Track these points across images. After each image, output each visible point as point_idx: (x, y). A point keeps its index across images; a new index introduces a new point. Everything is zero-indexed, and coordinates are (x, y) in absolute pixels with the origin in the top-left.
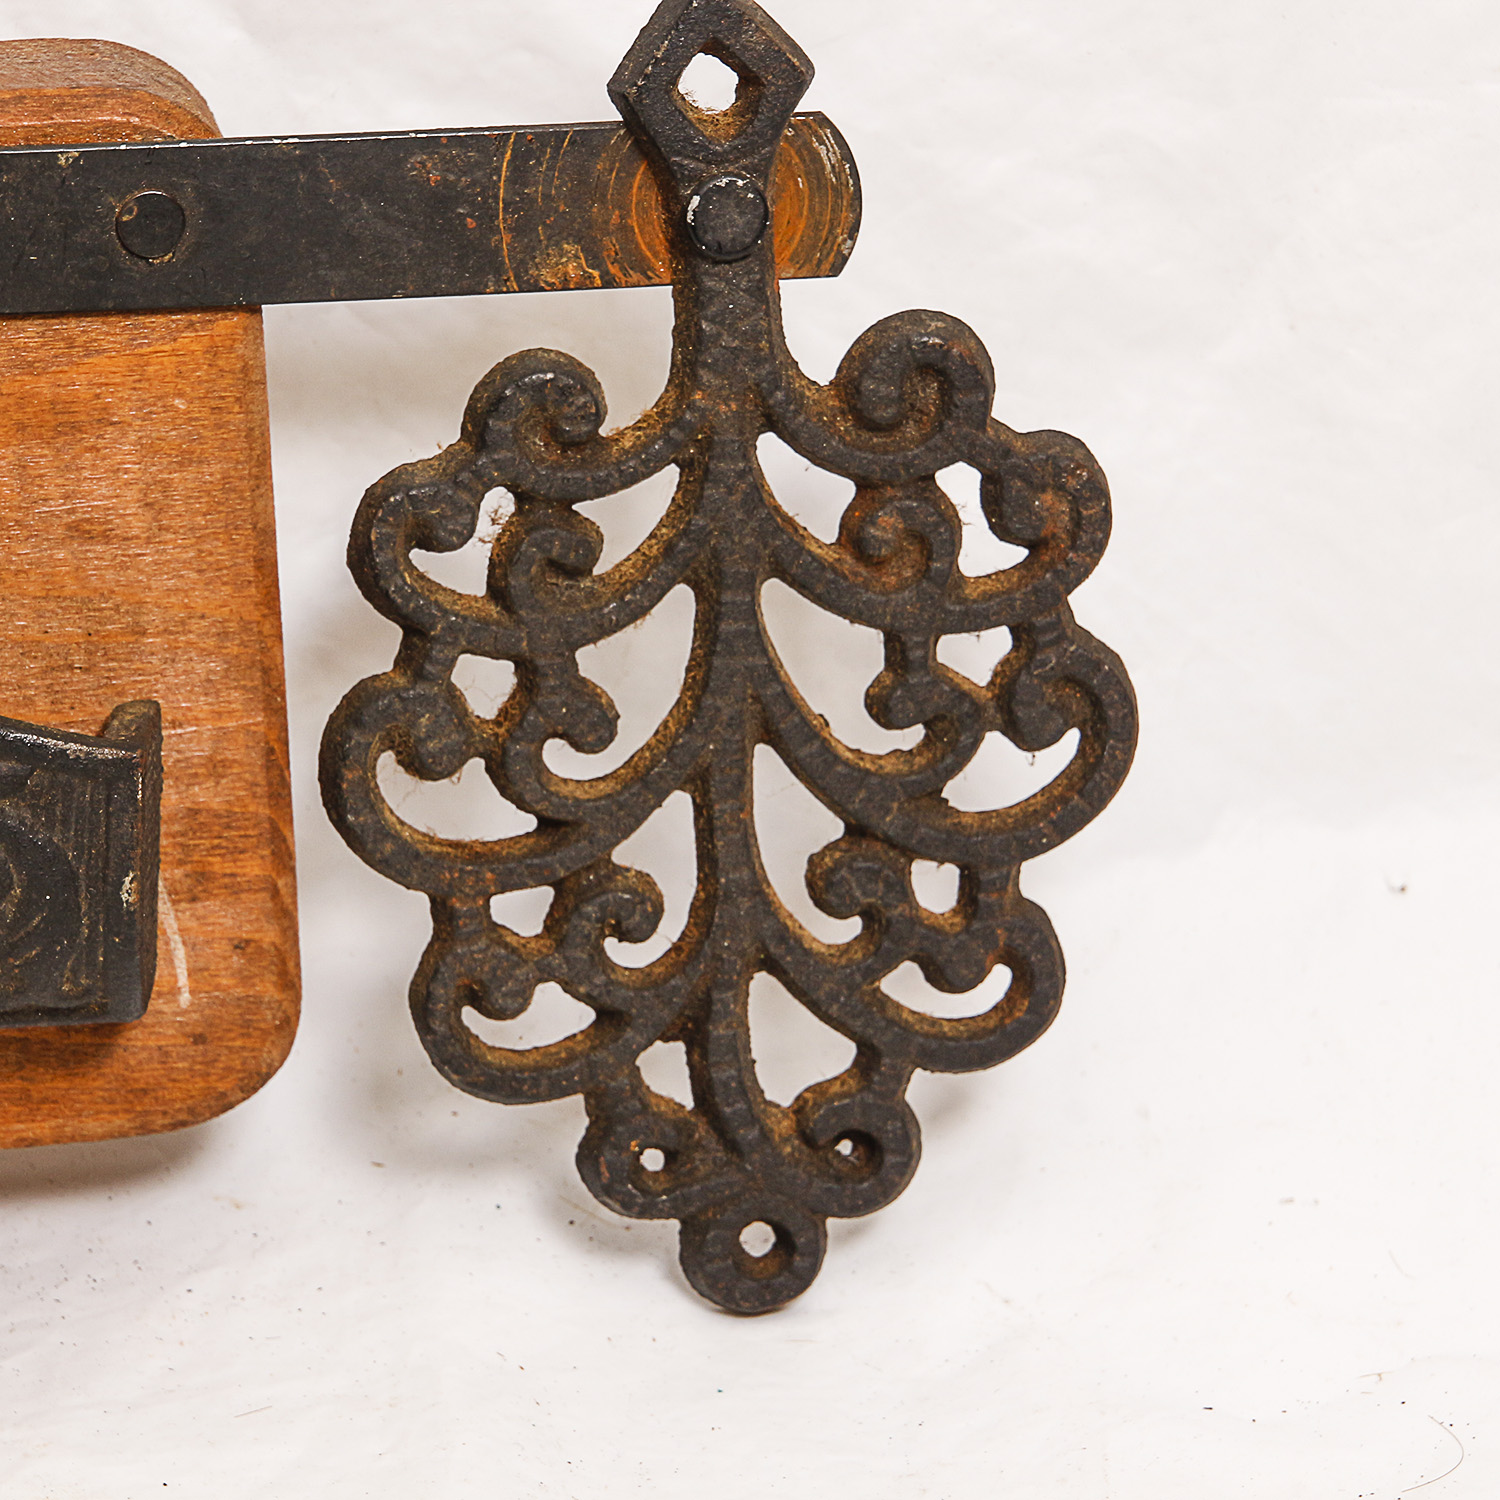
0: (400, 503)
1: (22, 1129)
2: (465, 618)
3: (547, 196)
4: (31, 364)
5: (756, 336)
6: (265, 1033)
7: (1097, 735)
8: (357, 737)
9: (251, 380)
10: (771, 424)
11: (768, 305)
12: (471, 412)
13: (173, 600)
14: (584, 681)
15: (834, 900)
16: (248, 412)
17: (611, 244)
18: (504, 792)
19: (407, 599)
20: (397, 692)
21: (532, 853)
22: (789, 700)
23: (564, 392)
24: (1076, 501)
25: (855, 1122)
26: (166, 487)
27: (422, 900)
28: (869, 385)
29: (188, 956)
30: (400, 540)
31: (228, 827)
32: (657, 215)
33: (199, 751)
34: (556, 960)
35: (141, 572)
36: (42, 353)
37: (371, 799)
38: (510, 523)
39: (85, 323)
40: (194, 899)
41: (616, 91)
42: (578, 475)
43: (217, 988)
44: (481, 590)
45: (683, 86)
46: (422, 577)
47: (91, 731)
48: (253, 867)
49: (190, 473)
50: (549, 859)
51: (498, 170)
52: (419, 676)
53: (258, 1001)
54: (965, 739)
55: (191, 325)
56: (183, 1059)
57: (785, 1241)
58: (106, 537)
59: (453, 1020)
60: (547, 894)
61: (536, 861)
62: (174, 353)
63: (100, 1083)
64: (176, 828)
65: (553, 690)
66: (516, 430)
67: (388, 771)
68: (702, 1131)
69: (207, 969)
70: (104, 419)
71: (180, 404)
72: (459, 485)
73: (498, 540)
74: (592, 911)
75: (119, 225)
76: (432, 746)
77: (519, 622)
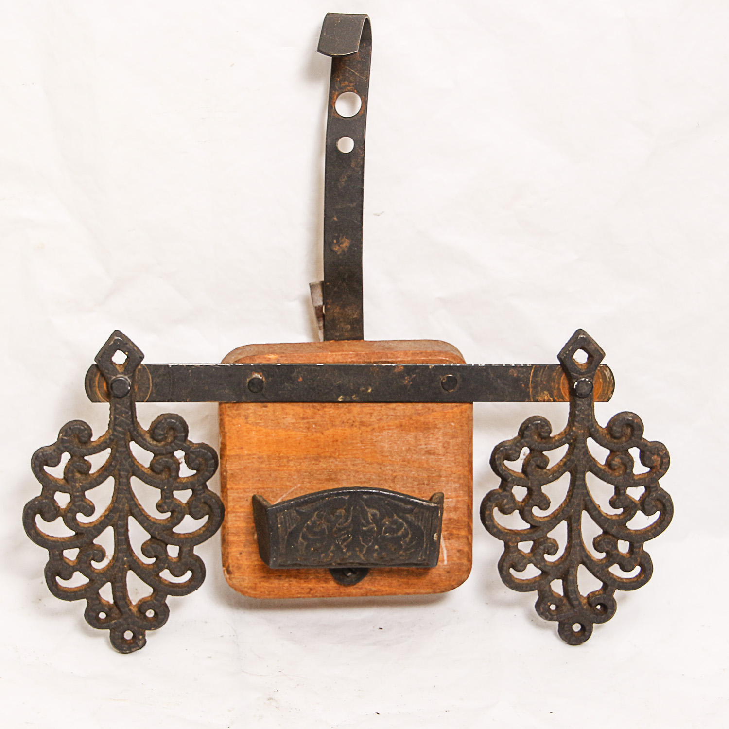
0: (503, 450)
1: (408, 591)
2: (516, 477)
3: (541, 381)
4: (420, 413)
5: (588, 415)
6: (463, 572)
7: (664, 513)
8: (489, 504)
9: (470, 419)
10: (590, 436)
11: (591, 407)
12: (520, 429)
13: (448, 469)
14: (543, 494)
15: (599, 548)
16: (469, 427)
17: (555, 392)
18: (523, 518)
19: (503, 472)
20: (499, 494)
21: (528, 533)
22: (591, 501)
23: (543, 426)
24: (662, 458)
25: (602, 601)
26: (448, 443)
27: (502, 543)
28: (615, 428)
29: (447, 553)
30: (502, 458)
31: (458, 523)
32: (567, 386)
33: (452, 505)
34: (533, 559)
35: (441, 462)
36: (422, 411)
37: (492, 518)
38: (528, 456)
39: (433, 404)
40: (449, 539)
41: (559, 357)
42: (544, 445)
43: (453, 560)
44: (520, 471)
45: (574, 357)
46: (506, 467)
47: (427, 499)
48: (463, 533)
49: (454, 440)
50: (533, 535)
51: (530, 374)
52: (505, 490)
53: (462, 564)
54: (633, 512)
55: (457, 406)
56: (444, 576)
57: (583, 628)
58: (434, 454)
59: (508, 571)
60: (532, 543)
61: (530, 535)
62: (453, 412)
63: (425, 581)
64: (446, 522)
65: (536, 495)
66: (531, 434)
67: (496, 512)
68: (565, 601)
69: (451, 556)
70: (435, 427)
71: (453, 424)
72: (516, 446)
73: (525, 459)
74: (542, 547)
75: (442, 382)
76: (507, 507)
77: (529, 479)
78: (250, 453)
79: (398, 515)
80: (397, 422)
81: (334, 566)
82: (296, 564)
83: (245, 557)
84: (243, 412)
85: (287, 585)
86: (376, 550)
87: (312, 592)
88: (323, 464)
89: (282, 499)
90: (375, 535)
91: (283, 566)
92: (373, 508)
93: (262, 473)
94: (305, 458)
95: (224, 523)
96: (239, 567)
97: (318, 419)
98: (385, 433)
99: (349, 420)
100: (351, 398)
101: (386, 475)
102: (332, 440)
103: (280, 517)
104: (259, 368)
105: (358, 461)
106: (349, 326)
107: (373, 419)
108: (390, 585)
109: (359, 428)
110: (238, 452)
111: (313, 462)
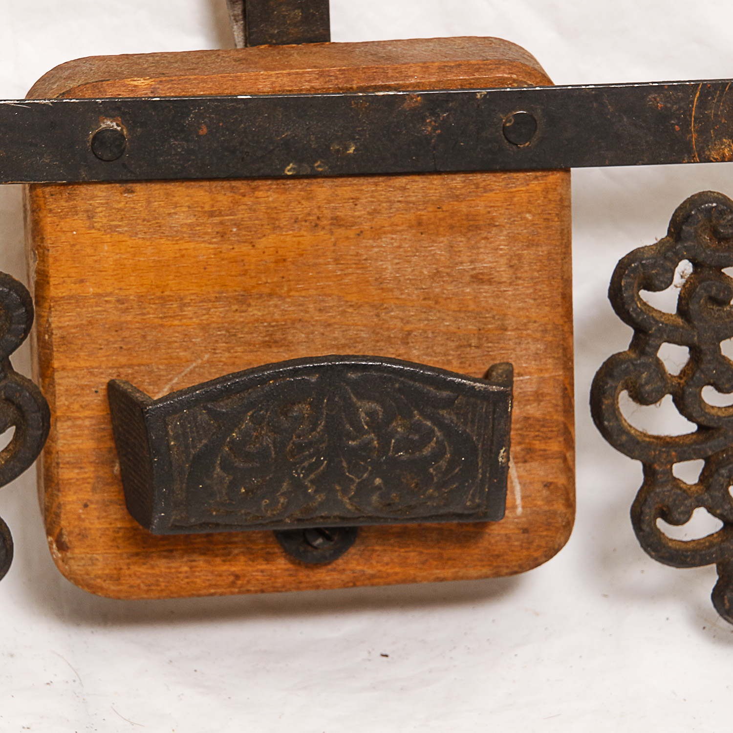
0: (636, 267)
2: (667, 325)
3: (716, 115)
4: (457, 196)
6: (558, 529)
8: (611, 383)
9: (564, 205)
12: (673, 222)
13: (521, 313)
14: (724, 357)
16: (562, 221)
18: (682, 412)
19: (638, 314)
20: (631, 361)
21: (695, 443)
23: (722, 213)
26: (520, 257)
27: (638, 465)
29: (522, 490)
30: (636, 285)
31: (543, 426)
33: (530, 389)
35: (506, 299)
36: (463, 191)
37: (616, 414)
38: (690, 278)
39: (485, 176)
40: (525, 462)
42: (726, 254)
43: (535, 506)
44: (673, 310)
46: (645, 304)
47: (480, 376)
48: (555, 446)
49: (532, 251)
50: (704, 446)
51: (692, 102)
52: (643, 353)
53: (555, 513)
55: (536, 178)
56: (517, 541)
58: (490, 282)
59: (653, 525)
60: (700, 464)
61: (698, 447)
62: (527, 191)
63: (477, 551)
64: (518, 426)
65: (709, 362)
66: (696, 232)
67: (624, 401)
69: (530, 496)
70: (492, 223)
71: (529, 216)
72: (666, 258)
73: (684, 286)
74: (723, 471)
75: (504, 128)
76: (647, 388)
77: (693, 327)
78: (100, 291)
79: (421, 413)
80: (410, 216)
81: (288, 524)
82: (207, 524)
83: (96, 514)
84: (82, 205)
85: (185, 568)
86: (378, 488)
87: (239, 582)
88: (255, 312)
89: (172, 389)
90: (375, 455)
91: (181, 528)
92: (370, 399)
93: (126, 334)
94: (217, 299)
95: (48, 442)
96: (83, 535)
97: (242, 214)
98: (385, 240)
99: (309, 214)
100: (313, 168)
101: (388, 329)
102: (273, 258)
103: (174, 425)
104: (114, 108)
105: (331, 302)
106: (298, 12)
107: (360, 212)
108: (404, 563)
109: (332, 233)
110: (75, 289)
111: (235, 307)
